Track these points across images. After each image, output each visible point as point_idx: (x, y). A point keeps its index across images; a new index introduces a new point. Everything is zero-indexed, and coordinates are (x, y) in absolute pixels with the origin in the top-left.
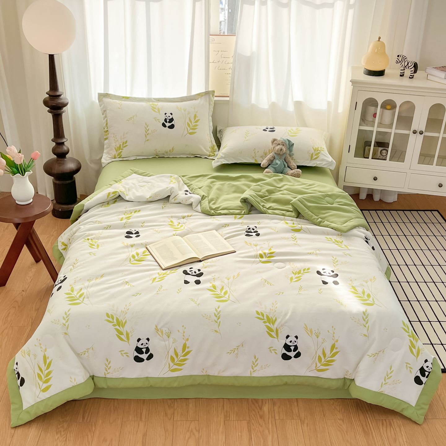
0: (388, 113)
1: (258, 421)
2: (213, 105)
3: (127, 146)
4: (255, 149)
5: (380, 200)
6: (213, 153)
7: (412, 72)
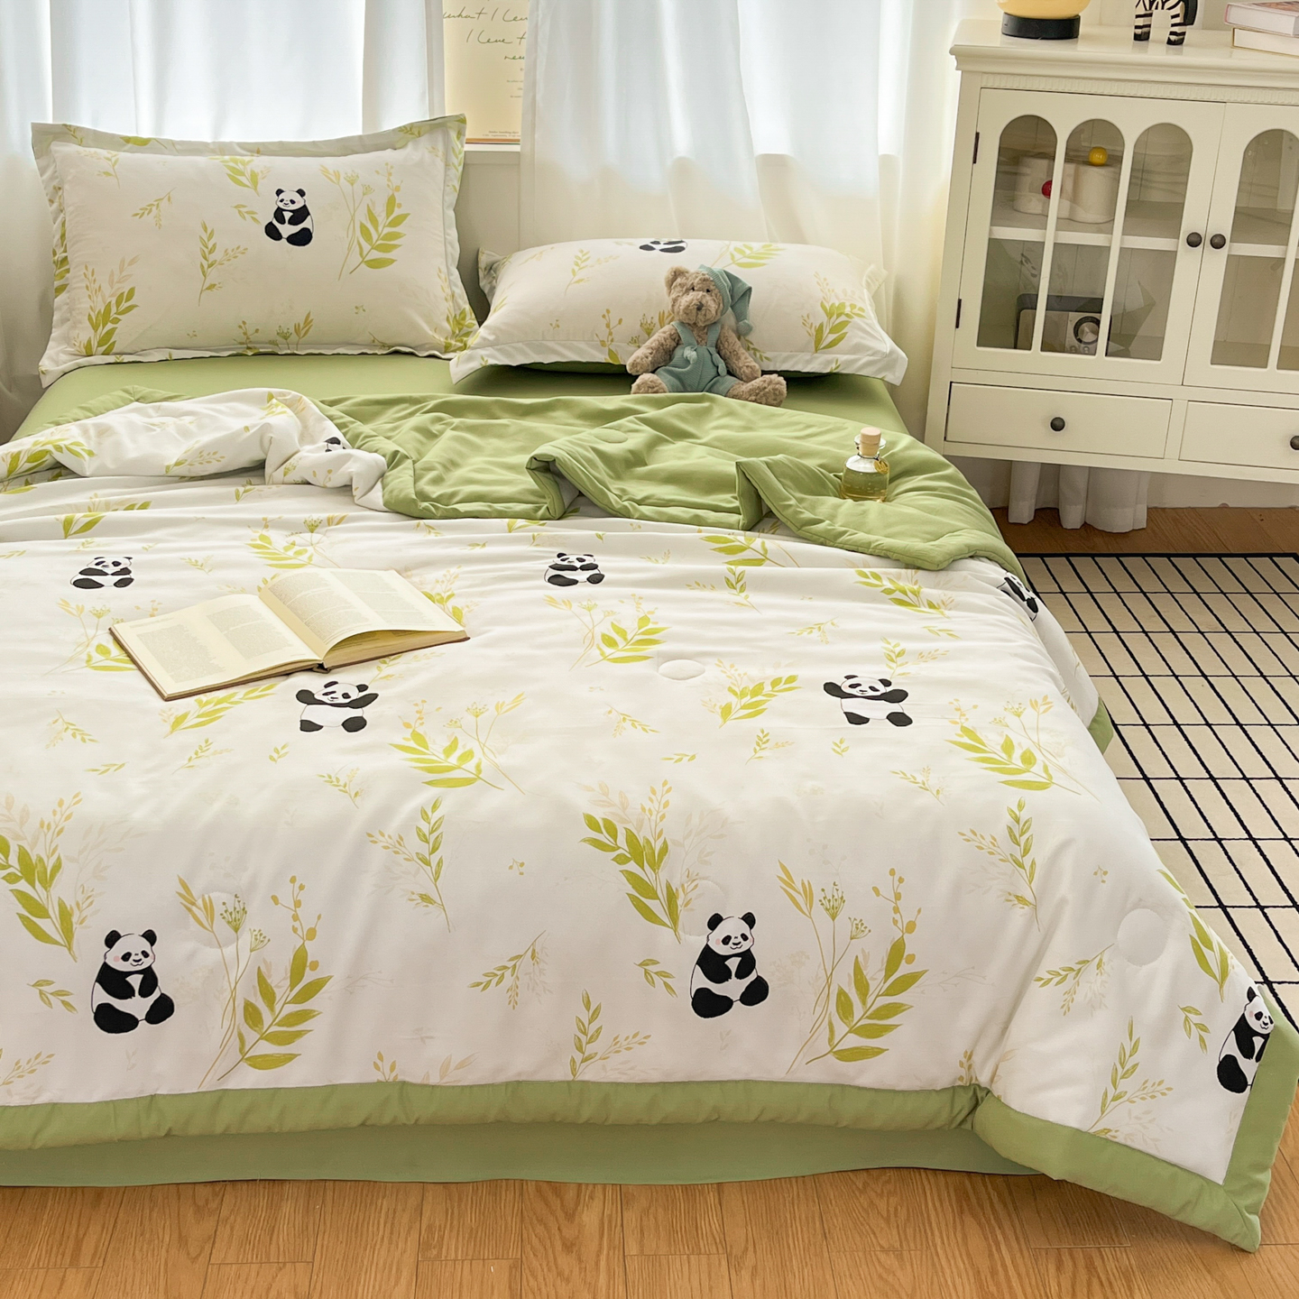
0: (1094, 178)
1: (555, 1259)
2: (460, 168)
3: (136, 309)
4: (608, 311)
5: (1085, 525)
6: (461, 341)
7: (1177, 20)
